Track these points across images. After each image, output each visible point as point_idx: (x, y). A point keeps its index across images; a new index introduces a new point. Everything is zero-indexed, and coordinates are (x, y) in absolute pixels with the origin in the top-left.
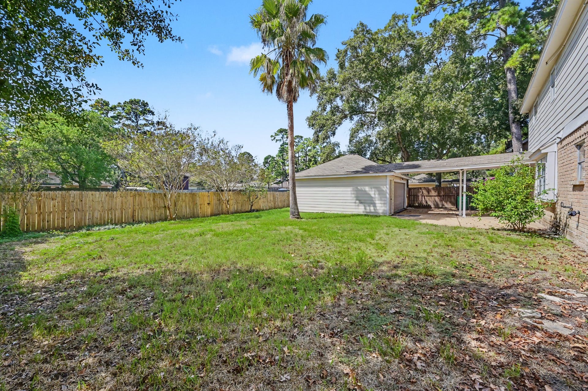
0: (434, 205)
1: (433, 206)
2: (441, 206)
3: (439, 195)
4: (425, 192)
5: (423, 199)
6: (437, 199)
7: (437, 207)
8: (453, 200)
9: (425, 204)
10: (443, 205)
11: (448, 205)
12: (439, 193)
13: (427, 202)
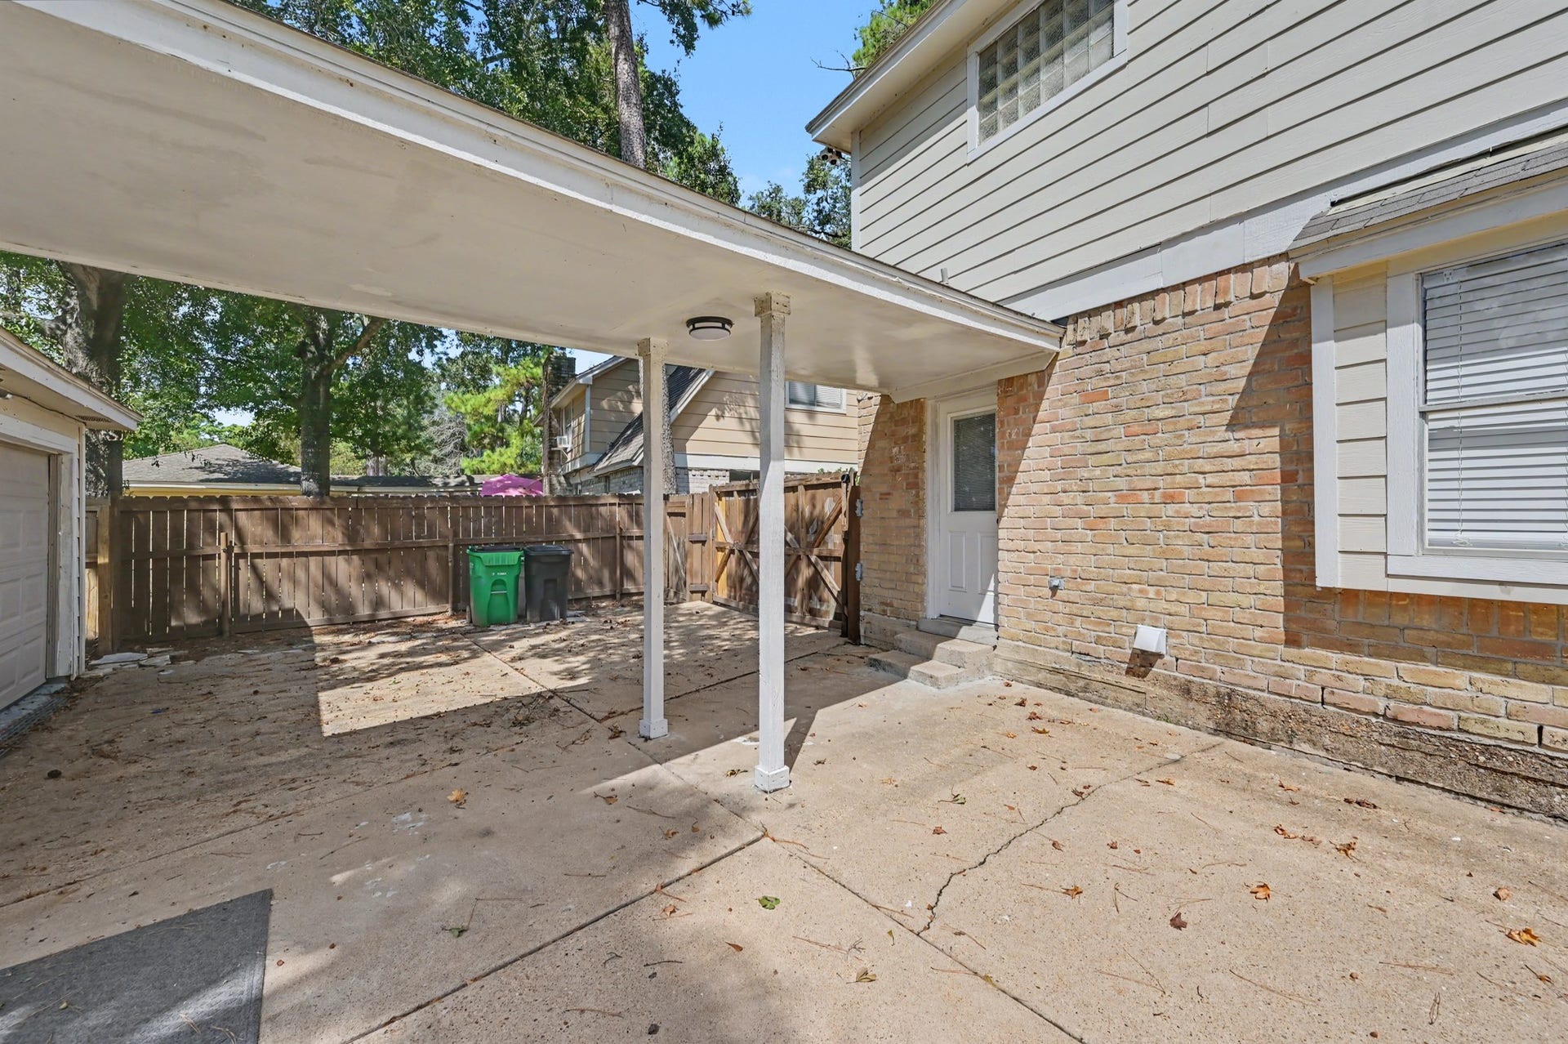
0: (324, 607)
1: (314, 617)
2: (364, 611)
3: (354, 548)
4: (254, 526)
5: (245, 575)
6: (344, 569)
7: (343, 617)
8: (433, 567)
9: (257, 605)
10: (379, 603)
11: (410, 601)
12: (352, 535)
13: (270, 596)
